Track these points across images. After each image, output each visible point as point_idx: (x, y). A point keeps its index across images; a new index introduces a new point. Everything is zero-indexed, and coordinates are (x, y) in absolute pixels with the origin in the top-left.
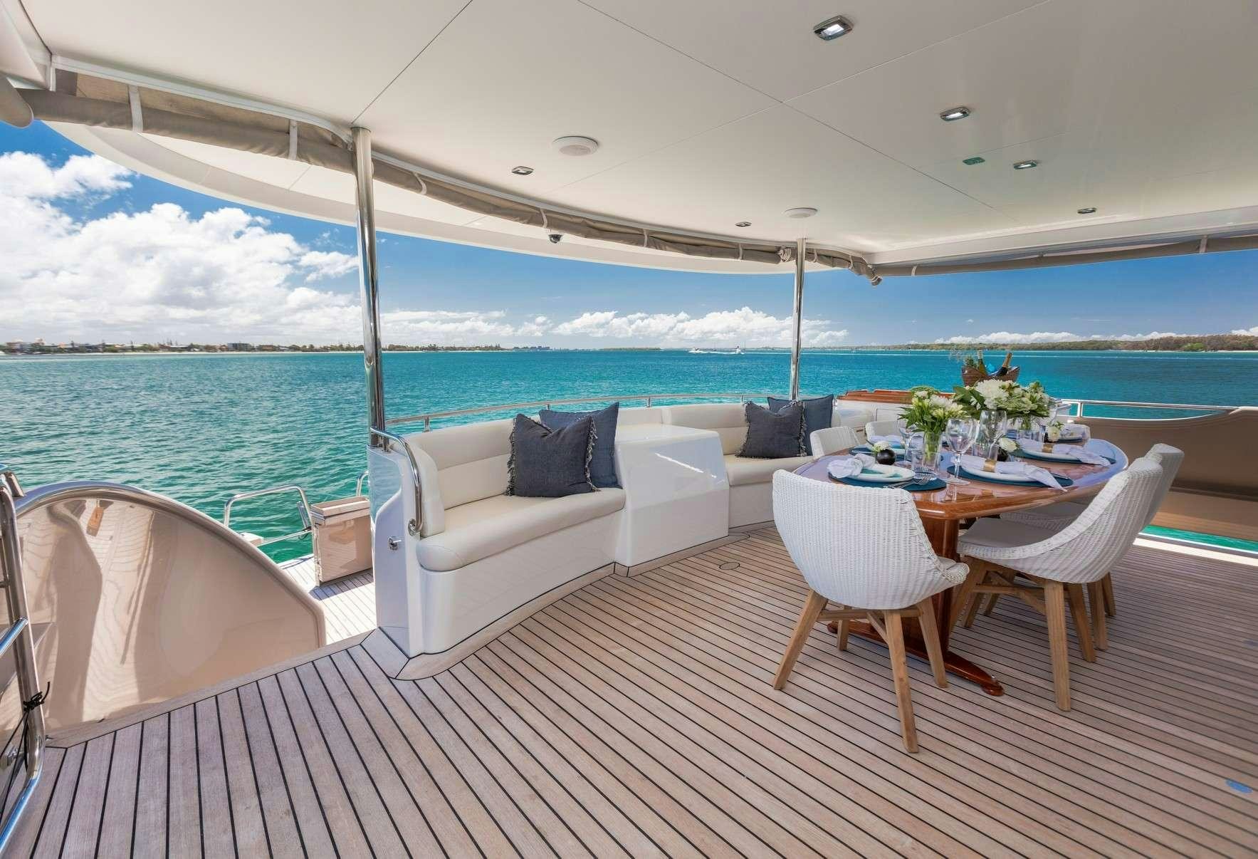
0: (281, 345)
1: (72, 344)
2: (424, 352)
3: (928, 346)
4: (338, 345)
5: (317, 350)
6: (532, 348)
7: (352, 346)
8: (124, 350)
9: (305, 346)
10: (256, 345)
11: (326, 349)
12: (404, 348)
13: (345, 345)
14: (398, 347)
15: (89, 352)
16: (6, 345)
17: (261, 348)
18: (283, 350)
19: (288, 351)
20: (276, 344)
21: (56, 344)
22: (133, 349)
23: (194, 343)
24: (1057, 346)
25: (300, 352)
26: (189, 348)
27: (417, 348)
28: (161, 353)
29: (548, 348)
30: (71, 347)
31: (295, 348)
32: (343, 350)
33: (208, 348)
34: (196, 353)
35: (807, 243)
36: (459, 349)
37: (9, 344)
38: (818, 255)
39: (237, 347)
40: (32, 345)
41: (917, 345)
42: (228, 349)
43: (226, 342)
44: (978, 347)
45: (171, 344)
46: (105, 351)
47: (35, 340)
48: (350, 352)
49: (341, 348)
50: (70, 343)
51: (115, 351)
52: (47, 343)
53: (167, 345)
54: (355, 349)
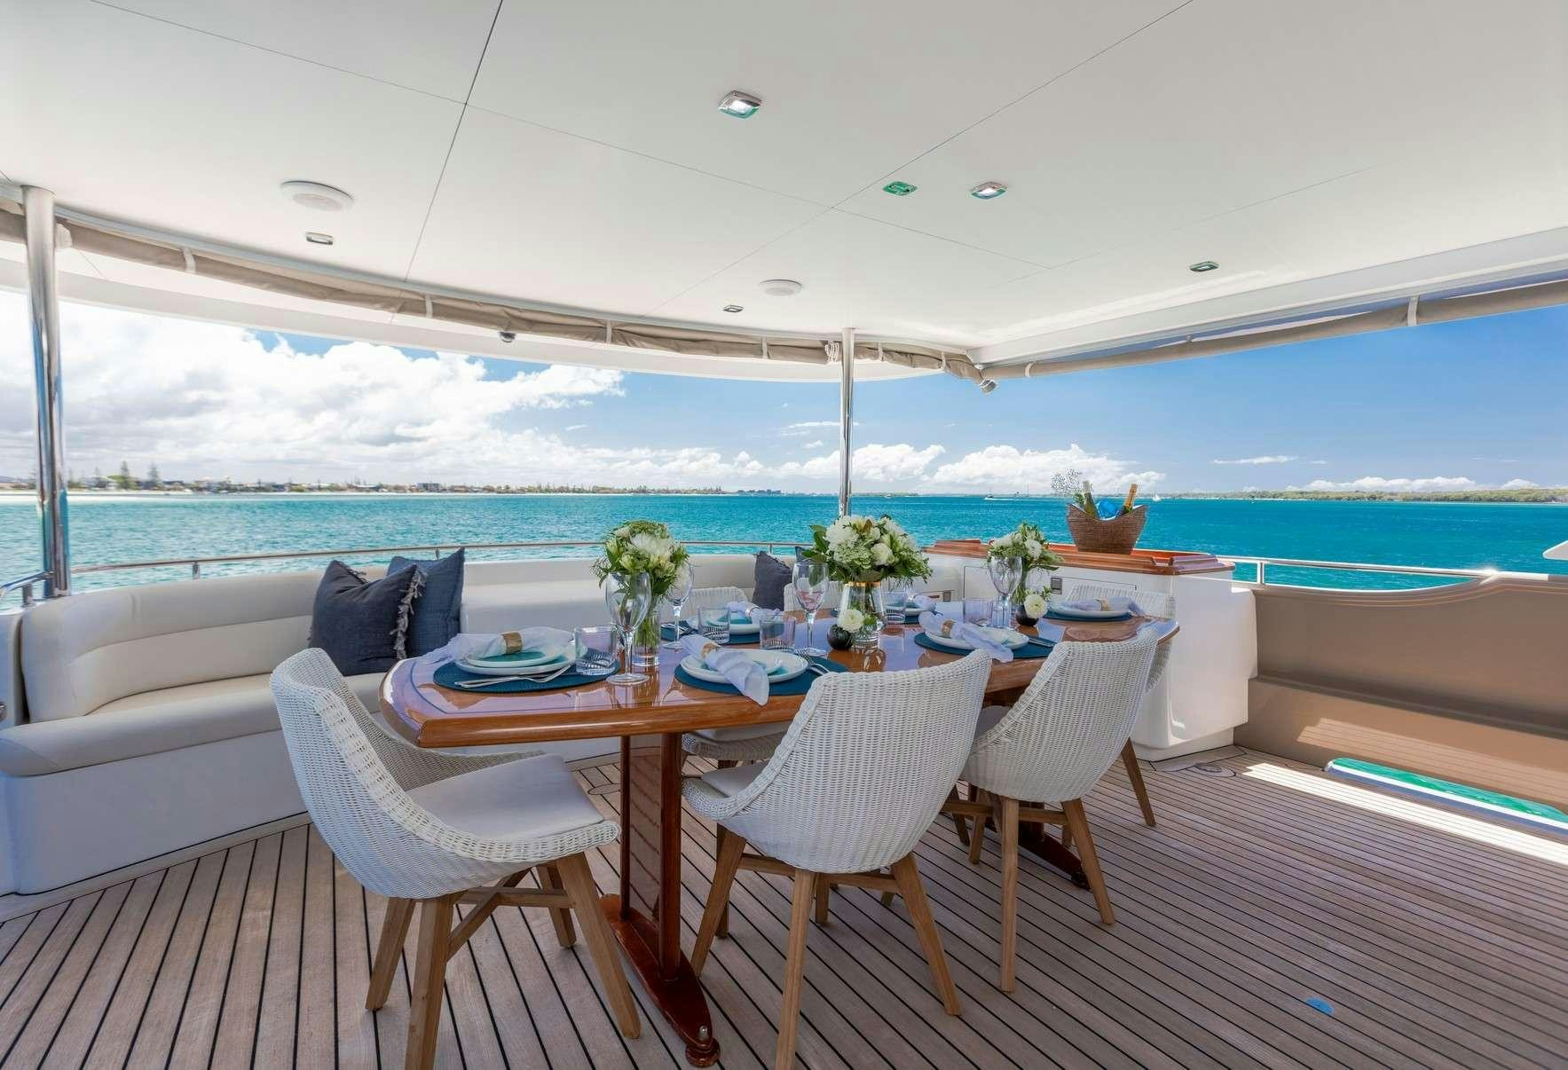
0: (474, 485)
1: (259, 483)
2: (632, 494)
3: (1281, 495)
4: (536, 486)
5: (512, 492)
6: (760, 492)
7: (552, 488)
8: (311, 489)
9: (500, 487)
10: (448, 485)
11: (522, 490)
12: (611, 490)
13: (544, 486)
14: (603, 489)
15: (275, 491)
16: (194, 484)
17: (453, 489)
18: (476, 492)
19: (481, 492)
20: (468, 485)
21: (243, 483)
22: (320, 489)
23: (384, 483)
24: (1472, 495)
25: (495, 494)
26: (377, 489)
27: (624, 491)
28: (348, 493)
29: (779, 492)
30: (258, 486)
31: (490, 490)
32: (541, 492)
33: (397, 489)
34: (384, 494)
35: (856, 335)
36: (673, 491)
37: (197, 482)
38: (884, 351)
39: (426, 487)
40: (220, 483)
41: (1264, 493)
42: (417, 490)
43: (416, 482)
44: (1354, 496)
45: (359, 483)
46: (292, 490)
47: (222, 478)
48: (548, 494)
49: (540, 490)
50: (257, 481)
51: (301, 491)
52: (234, 482)
53: (355, 485)
54: (555, 491)
